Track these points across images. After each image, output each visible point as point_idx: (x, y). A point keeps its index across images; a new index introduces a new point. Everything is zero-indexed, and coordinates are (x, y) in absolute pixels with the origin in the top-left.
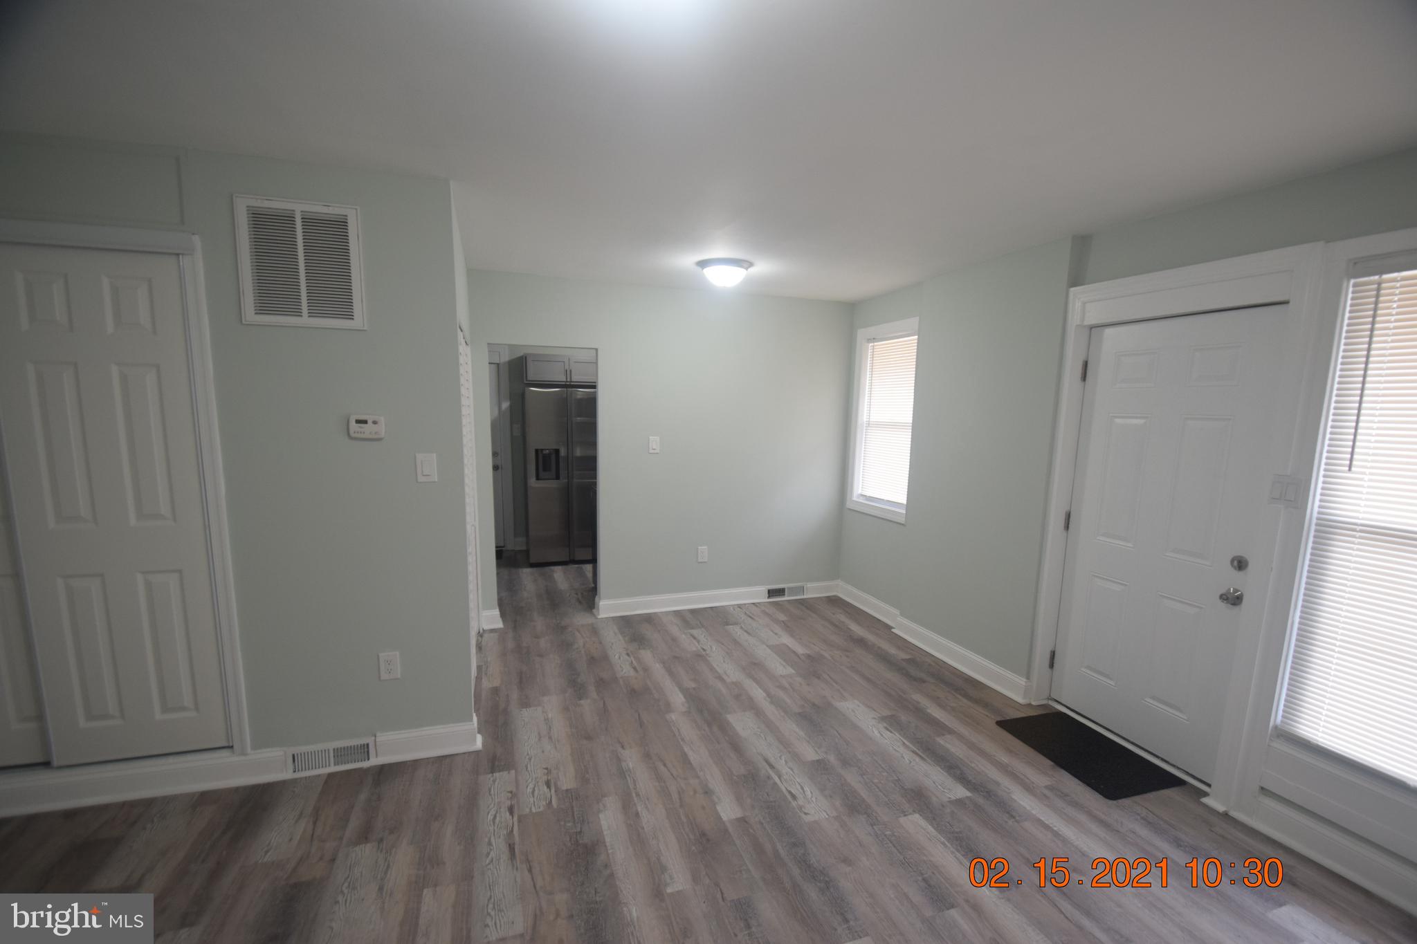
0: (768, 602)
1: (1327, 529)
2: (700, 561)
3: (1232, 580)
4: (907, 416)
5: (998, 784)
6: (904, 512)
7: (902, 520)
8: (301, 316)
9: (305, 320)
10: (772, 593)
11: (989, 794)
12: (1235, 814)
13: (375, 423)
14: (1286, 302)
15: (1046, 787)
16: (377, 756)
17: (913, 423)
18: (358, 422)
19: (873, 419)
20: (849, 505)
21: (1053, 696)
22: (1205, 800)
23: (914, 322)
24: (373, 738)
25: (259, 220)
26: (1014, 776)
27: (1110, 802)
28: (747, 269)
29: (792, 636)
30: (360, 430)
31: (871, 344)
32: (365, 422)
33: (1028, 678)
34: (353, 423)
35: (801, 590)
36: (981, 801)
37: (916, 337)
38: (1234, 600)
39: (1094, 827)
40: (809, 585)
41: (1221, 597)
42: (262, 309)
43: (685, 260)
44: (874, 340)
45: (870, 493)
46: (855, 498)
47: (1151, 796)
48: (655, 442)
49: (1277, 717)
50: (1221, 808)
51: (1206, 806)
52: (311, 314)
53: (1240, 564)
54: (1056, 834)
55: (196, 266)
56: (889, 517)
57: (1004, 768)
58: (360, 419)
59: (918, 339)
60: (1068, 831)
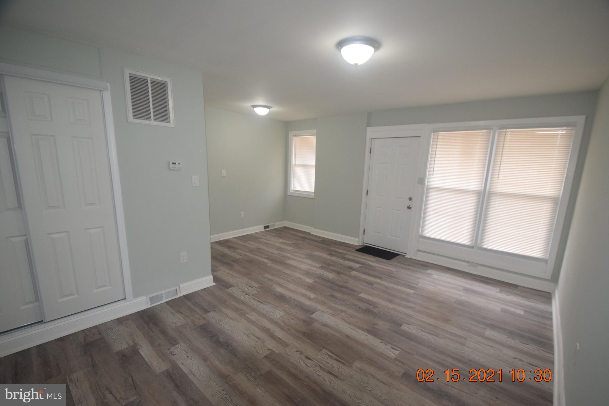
0: (265, 231)
1: (429, 189)
2: (241, 217)
3: (409, 203)
4: (313, 163)
5: (365, 262)
6: (313, 194)
7: (313, 197)
8: (151, 121)
9: (152, 122)
10: (266, 227)
11: (365, 264)
12: (412, 258)
13: (179, 164)
14: (420, 137)
15: (376, 260)
16: (180, 293)
17: (316, 165)
18: (173, 163)
19: (297, 163)
20: (289, 194)
21: (364, 242)
22: (405, 257)
23: (315, 131)
24: (178, 286)
25: (134, 80)
26: (367, 260)
27: (390, 260)
28: (269, 109)
29: (282, 239)
30: (174, 167)
31: (294, 137)
32: (175, 164)
33: (359, 238)
34: (171, 164)
35: (275, 225)
36: (364, 266)
37: (316, 136)
38: (409, 208)
39: (389, 265)
40: (277, 223)
41: (407, 207)
42: (135, 117)
43: (247, 105)
44: (296, 136)
45: (297, 189)
46: (291, 191)
47: (396, 258)
48: (224, 173)
49: (420, 233)
50: (409, 257)
51: (406, 257)
52: (155, 120)
53: (410, 199)
54: (383, 268)
55: (107, 95)
56: (307, 197)
57: (364, 259)
58: (174, 162)
59: (316, 137)
60: (385, 267)
